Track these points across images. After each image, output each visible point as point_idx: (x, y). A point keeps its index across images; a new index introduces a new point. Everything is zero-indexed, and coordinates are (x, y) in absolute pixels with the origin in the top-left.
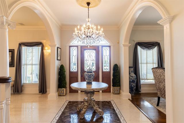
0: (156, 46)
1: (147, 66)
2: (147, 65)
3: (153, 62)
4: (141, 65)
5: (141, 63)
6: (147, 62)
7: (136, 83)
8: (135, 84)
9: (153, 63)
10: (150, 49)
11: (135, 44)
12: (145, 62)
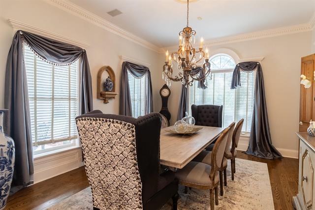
0: (77, 56)
1: (53, 105)
2: (53, 103)
3: (70, 96)
4: (35, 103)
5: (35, 99)
6: (53, 96)
7: (12, 166)
8: (10, 169)
9: (70, 99)
10: (63, 62)
11: (13, 35)
12: (49, 94)
